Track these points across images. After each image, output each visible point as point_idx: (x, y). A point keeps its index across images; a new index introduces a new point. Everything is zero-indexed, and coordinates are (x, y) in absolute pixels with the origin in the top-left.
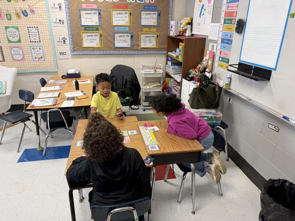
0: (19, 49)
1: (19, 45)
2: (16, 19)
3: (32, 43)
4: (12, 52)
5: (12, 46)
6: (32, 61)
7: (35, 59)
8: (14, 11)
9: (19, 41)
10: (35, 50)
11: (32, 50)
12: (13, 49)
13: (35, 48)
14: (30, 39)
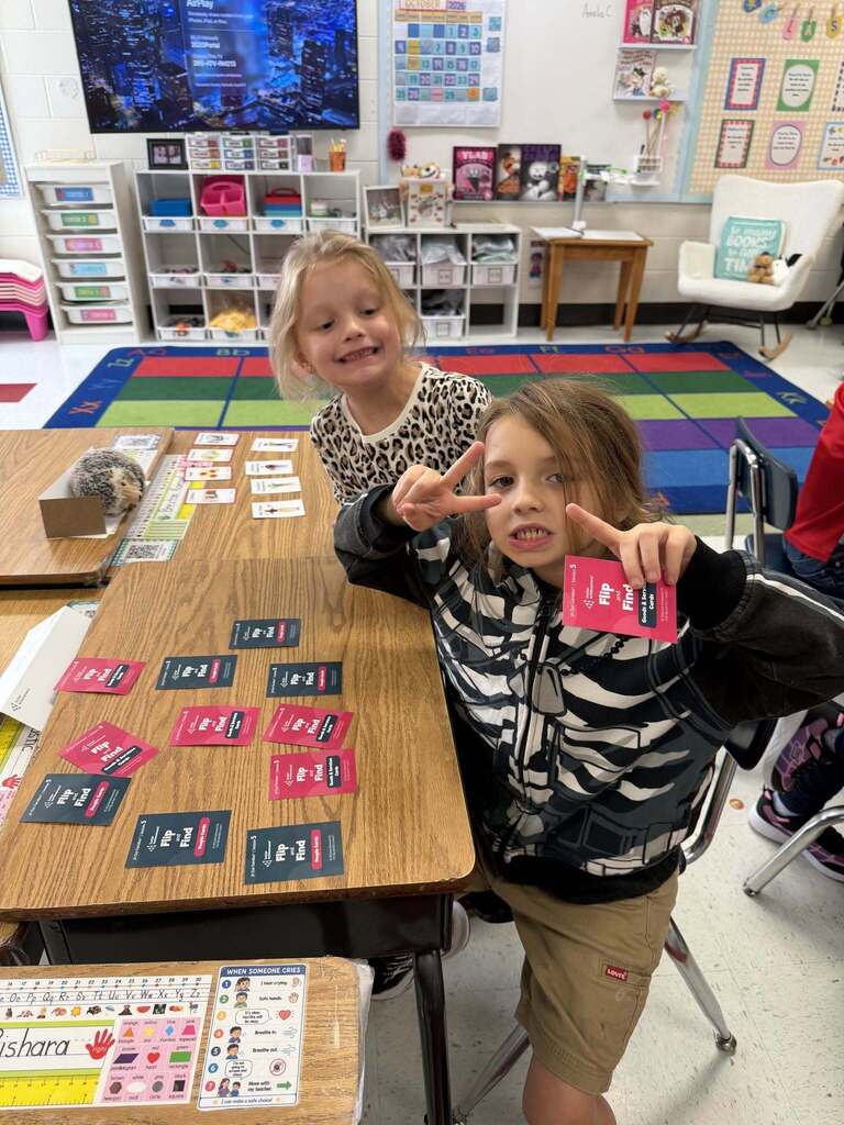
0: (796, 131)
1: (800, 119)
2: (824, 36)
3: (834, 113)
4: (776, 140)
5: (782, 119)
6: (812, 168)
7: (822, 164)
8: (829, 13)
9: (805, 107)
10: (834, 135)
11: (828, 134)
12: (782, 130)
13: (837, 127)
14: (835, 100)
